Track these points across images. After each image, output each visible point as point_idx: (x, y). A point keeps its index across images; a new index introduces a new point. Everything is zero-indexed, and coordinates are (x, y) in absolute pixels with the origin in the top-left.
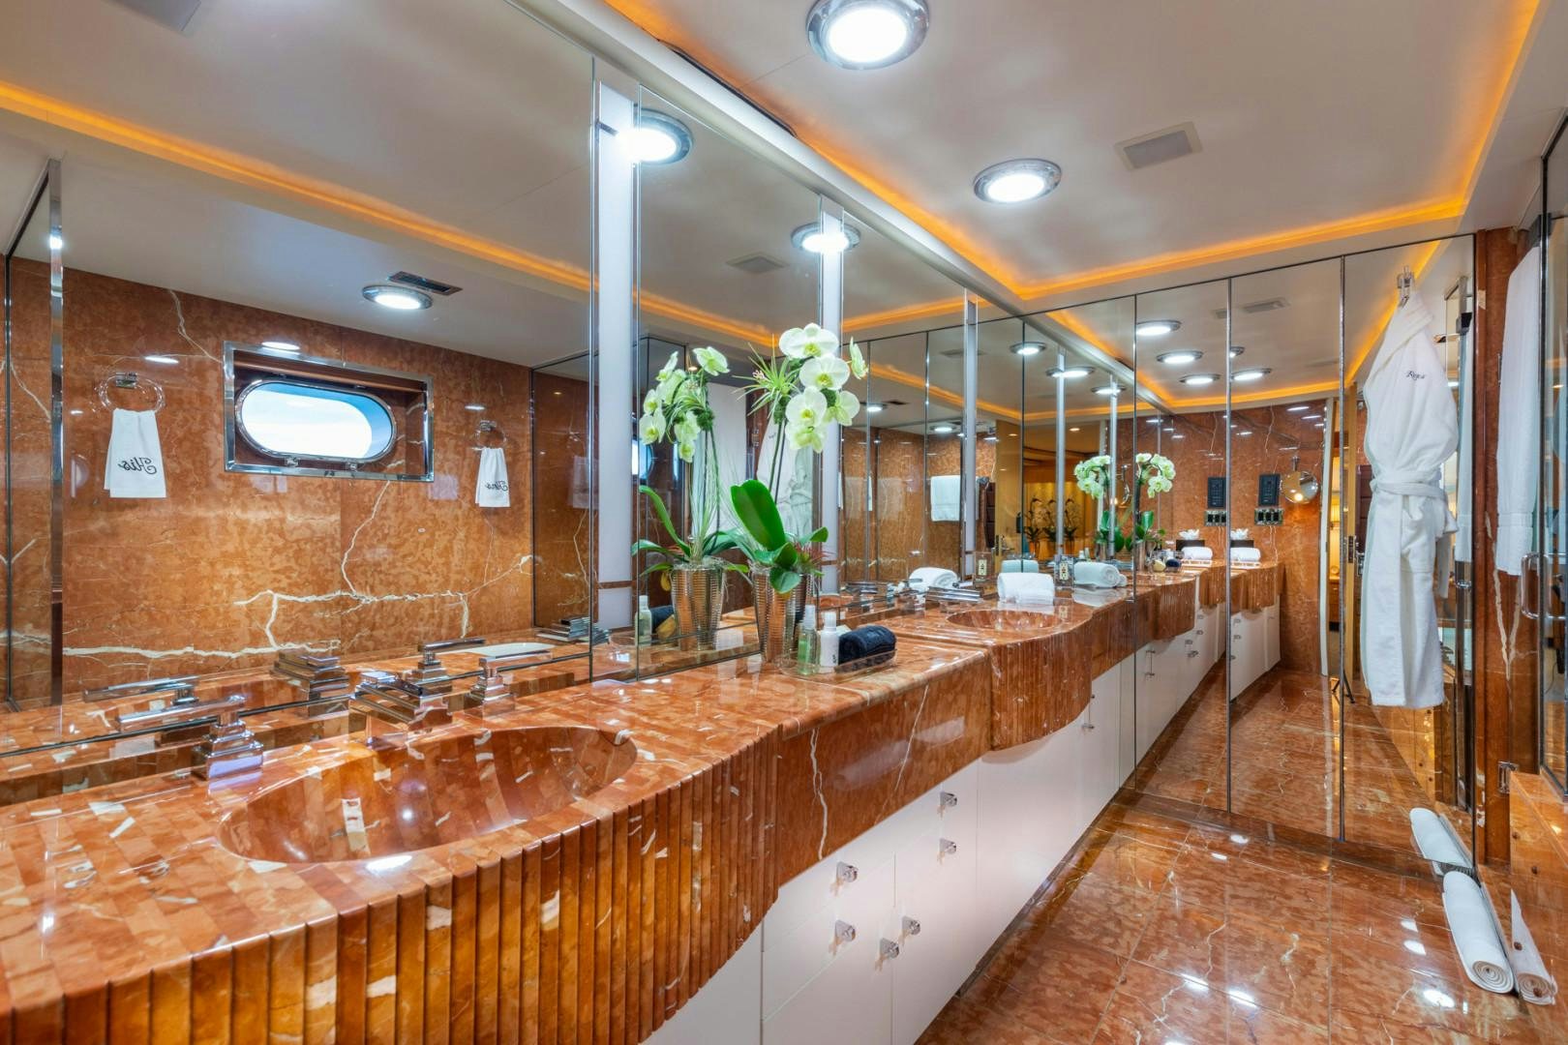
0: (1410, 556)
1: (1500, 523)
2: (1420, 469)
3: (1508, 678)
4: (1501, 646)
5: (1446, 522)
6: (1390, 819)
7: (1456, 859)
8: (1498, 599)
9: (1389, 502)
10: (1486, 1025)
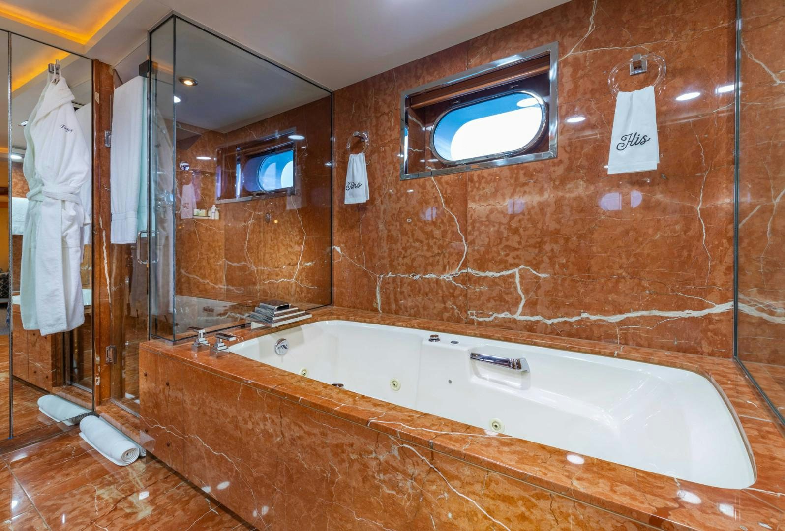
0: (67, 237)
1: (112, 219)
2: (71, 185)
3: (110, 302)
4: (107, 285)
5: (85, 218)
6: (23, 412)
7: (81, 411)
8: (106, 261)
9: (52, 204)
10: (139, 481)
